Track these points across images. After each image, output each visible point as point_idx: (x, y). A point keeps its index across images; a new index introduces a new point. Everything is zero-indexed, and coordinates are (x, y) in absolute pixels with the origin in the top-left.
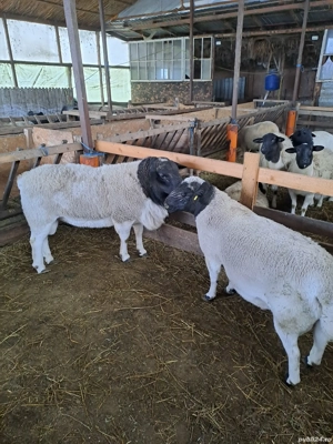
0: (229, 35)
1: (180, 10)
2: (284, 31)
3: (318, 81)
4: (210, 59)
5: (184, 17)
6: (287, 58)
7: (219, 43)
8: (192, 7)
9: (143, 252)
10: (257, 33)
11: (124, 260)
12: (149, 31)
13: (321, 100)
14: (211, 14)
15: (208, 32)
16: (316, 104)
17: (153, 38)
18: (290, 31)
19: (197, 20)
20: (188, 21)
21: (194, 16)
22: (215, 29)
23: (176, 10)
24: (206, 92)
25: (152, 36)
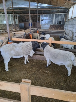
0: (21, 14)
1: (10, 8)
2: (33, 14)
3: (41, 24)
4: (18, 19)
5: (11, 9)
6: (33, 20)
7: (19, 16)
8: (13, 7)
9: (28, 61)
10: (27, 14)
11: (25, 64)
12: (1, 12)
13: (42, 28)
14: (18, 10)
15: (16, 13)
16: (41, 29)
17: (2, 14)
18: (34, 14)
19: (14, 10)
20: (12, 11)
21: (13, 10)
22: (18, 13)
23: (9, 8)
24: (17, 26)
25: (2, 13)
